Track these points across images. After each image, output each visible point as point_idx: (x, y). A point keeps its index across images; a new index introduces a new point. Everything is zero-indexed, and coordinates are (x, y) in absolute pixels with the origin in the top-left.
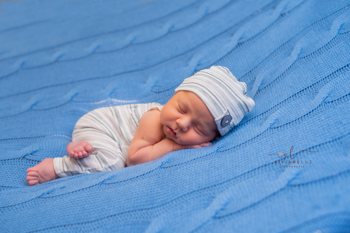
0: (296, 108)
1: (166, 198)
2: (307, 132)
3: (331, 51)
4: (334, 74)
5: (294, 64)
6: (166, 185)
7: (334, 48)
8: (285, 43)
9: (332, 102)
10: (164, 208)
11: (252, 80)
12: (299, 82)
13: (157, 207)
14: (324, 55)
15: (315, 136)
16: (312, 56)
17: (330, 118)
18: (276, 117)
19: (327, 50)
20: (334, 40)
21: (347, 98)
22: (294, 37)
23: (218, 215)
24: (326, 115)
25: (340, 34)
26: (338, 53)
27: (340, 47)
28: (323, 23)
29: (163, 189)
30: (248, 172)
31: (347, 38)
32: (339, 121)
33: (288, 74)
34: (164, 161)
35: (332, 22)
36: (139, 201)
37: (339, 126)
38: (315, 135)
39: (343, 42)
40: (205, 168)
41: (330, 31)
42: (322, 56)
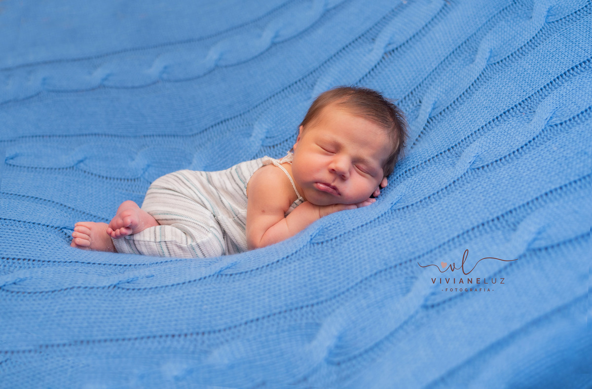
0: (505, 137)
1: (337, 287)
2: (534, 171)
3: (540, 49)
4: (554, 82)
5: (483, 74)
6: (334, 268)
7: (545, 45)
8: (462, 45)
9: (561, 124)
10: (338, 302)
11: (415, 104)
12: (498, 100)
13: (326, 301)
14: (529, 56)
15: (549, 175)
16: (509, 59)
17: (566, 148)
18: (476, 152)
19: (534, 49)
20: (541, 32)
21: (585, 116)
22: (475, 34)
23: (429, 303)
24: (557, 144)
25: (549, 23)
26: (552, 51)
27: (554, 43)
28: (517, 9)
29: (330, 274)
30: (458, 236)
31: (562, 28)
32: (582, 151)
33: (477, 90)
34: (313, 233)
35: (533, 6)
36: (294, 296)
37: (583, 158)
38: (548, 173)
39: (557, 34)
40: (386, 236)
41: (533, 19)
42: (528, 58)
